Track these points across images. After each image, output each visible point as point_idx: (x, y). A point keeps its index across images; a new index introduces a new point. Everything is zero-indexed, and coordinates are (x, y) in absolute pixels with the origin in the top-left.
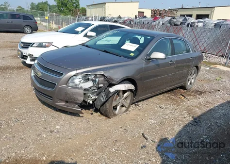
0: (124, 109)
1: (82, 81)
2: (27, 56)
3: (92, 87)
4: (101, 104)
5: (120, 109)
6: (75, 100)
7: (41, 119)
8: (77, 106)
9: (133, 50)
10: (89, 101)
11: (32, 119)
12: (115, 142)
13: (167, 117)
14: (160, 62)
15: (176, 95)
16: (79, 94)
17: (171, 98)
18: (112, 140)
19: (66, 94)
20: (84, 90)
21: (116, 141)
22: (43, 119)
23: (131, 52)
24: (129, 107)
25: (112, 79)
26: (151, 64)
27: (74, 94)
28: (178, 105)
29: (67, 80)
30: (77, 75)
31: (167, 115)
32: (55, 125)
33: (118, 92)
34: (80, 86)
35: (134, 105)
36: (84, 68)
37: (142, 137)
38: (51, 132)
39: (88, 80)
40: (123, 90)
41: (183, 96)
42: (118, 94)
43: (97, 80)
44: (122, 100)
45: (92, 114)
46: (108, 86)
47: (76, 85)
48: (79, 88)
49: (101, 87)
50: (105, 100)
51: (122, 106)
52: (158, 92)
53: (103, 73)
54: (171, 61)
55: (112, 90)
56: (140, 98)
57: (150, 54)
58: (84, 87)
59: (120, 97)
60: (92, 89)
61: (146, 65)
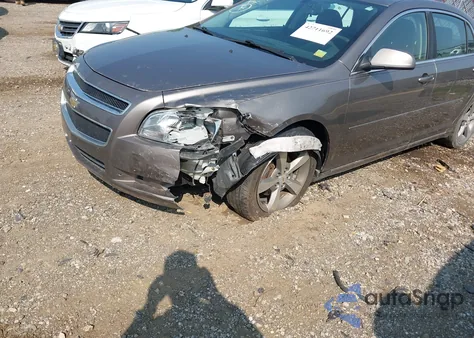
0: (289, 197)
1: (179, 126)
2: (71, 55)
3: (204, 141)
4: (229, 186)
5: (280, 197)
6: (158, 176)
7: (79, 214)
8: (165, 189)
9: (324, 43)
10: (196, 177)
11: (56, 213)
12: (257, 294)
13: (402, 224)
14: (396, 76)
15: (424, 161)
16: (168, 161)
17: (412, 170)
18: (250, 287)
19: (136, 158)
20: (183, 150)
21: (261, 290)
22: (84, 217)
23: (318, 46)
24: (302, 192)
25: (258, 123)
26: (371, 81)
27: (154, 159)
28: (432, 191)
29: (139, 121)
30: (163, 107)
31: (401, 218)
32: (110, 233)
33: (274, 158)
34: (171, 139)
35: (315, 187)
36: (183, 90)
37: (334, 283)
38: (97, 253)
39: (195, 122)
40: (289, 153)
41: (443, 164)
42: (274, 162)
43: (218, 124)
44: (284, 176)
45: (207, 207)
46: (246, 142)
47: (162, 136)
48: (168, 145)
49: (228, 144)
50: (237, 179)
51: (286, 190)
52: (380, 155)
53: (233, 106)
54: (425, 75)
55: (258, 151)
56: (333, 171)
57: (370, 55)
58: (182, 143)
59: (280, 169)
60: (204, 147)
61: (356, 83)
